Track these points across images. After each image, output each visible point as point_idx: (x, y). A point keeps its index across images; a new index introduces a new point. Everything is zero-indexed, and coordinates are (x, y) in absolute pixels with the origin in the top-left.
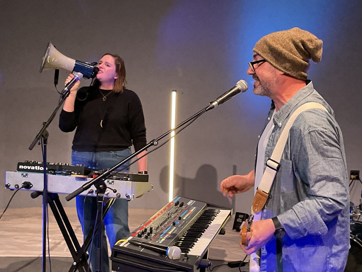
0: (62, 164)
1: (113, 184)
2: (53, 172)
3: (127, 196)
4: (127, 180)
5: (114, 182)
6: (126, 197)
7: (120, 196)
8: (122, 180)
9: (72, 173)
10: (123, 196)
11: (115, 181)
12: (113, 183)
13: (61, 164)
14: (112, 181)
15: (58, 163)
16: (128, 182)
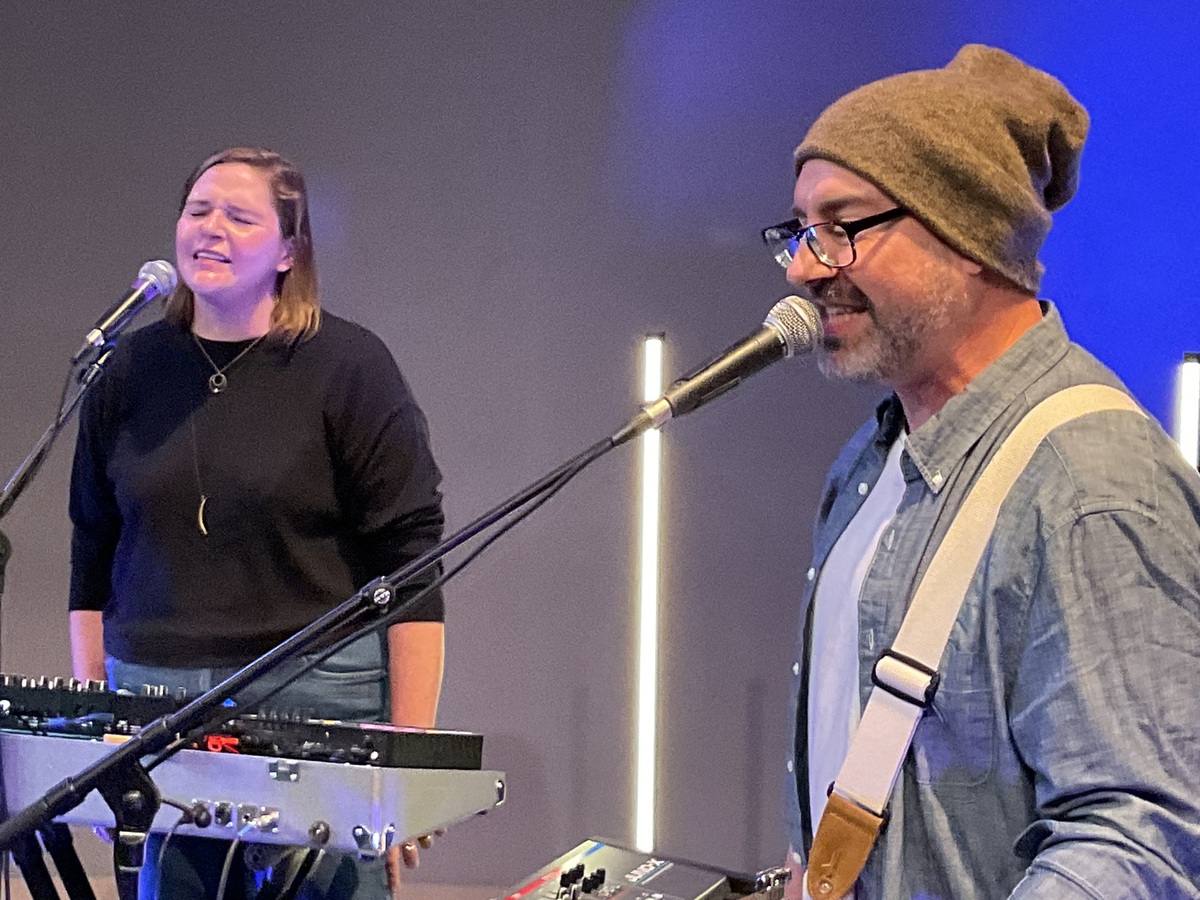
0: (76, 683)
1: (296, 780)
2: (34, 723)
3: (357, 838)
4: (363, 760)
5: (302, 772)
6: (354, 844)
7: (326, 835)
8: (342, 760)
9: (119, 726)
10: (342, 839)
11: (307, 767)
12: (293, 777)
13: (71, 685)
14: (291, 765)
15: (60, 682)
16: (369, 771)
